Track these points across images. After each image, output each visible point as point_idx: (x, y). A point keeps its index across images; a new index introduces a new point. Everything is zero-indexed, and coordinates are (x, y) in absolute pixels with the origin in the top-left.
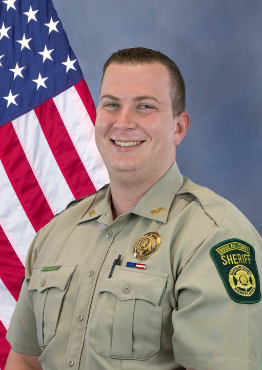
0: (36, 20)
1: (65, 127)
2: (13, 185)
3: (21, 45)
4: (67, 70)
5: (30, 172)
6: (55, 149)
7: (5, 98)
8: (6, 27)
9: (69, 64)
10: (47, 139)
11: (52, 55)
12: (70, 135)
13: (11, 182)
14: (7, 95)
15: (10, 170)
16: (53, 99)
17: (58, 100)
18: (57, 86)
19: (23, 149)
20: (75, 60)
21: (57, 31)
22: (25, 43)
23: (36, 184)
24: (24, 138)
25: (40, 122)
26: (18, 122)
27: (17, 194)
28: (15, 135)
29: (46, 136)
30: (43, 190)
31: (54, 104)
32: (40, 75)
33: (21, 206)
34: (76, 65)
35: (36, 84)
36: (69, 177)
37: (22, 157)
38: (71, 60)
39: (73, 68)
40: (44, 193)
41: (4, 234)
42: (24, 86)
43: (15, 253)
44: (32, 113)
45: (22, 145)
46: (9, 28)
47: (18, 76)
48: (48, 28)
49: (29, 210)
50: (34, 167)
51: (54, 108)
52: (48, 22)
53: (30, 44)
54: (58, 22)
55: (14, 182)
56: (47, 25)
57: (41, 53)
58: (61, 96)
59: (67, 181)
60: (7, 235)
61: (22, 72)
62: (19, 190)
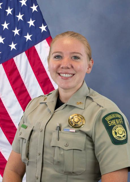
0: (26, 5)
1: (41, 61)
2: (14, 91)
3: (18, 18)
4: (42, 31)
5: (23, 84)
6: (36, 72)
7: (10, 46)
8: (10, 9)
9: (43, 28)
10: (32, 67)
11: (34, 23)
12: (43, 65)
13: (13, 90)
14: (11, 44)
15: (12, 83)
16: (35, 46)
17: (38, 47)
18: (37, 39)
19: (19, 72)
20: (46, 26)
21: (37, 11)
22: (20, 17)
23: (26, 90)
24: (20, 67)
25: (28, 58)
26: (17, 58)
27: (16, 96)
28: (15, 65)
29: (31, 65)
30: (29, 94)
31: (35, 49)
32: (28, 34)
33: (18, 102)
34: (47, 28)
35: (26, 38)
36: (43, 87)
37: (19, 77)
38: (44, 26)
39: (45, 30)
40: (30, 95)
41: (9, 116)
42: (19, 40)
43: (15, 126)
44: (24, 54)
45: (19, 70)
46: (12, 9)
47: (17, 34)
48: (32, 9)
49: (22, 104)
50: (25, 82)
51: (35, 51)
52: (32, 6)
53: (23, 17)
54: (37, 6)
55: (15, 90)
56: (32, 7)
57: (29, 22)
58: (39, 45)
59: (42, 89)
60: (11, 117)
61: (19, 32)
62: (17, 94)
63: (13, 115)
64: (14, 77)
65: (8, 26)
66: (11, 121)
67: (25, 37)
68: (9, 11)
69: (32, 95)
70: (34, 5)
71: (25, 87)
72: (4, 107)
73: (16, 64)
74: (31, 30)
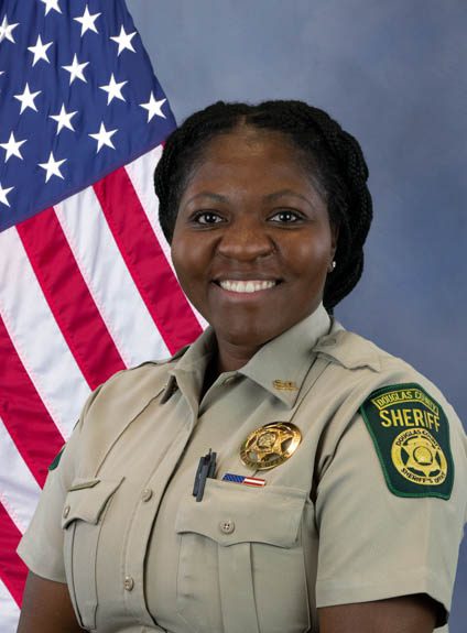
63: (54, 396)
64: (55, 269)
65: (35, 100)
66: (45, 417)
67: (94, 136)
68: (40, 51)
69: (116, 329)
70: (122, 29)
71: (93, 303)
72: (22, 370)
73: (63, 226)
74: (113, 115)
